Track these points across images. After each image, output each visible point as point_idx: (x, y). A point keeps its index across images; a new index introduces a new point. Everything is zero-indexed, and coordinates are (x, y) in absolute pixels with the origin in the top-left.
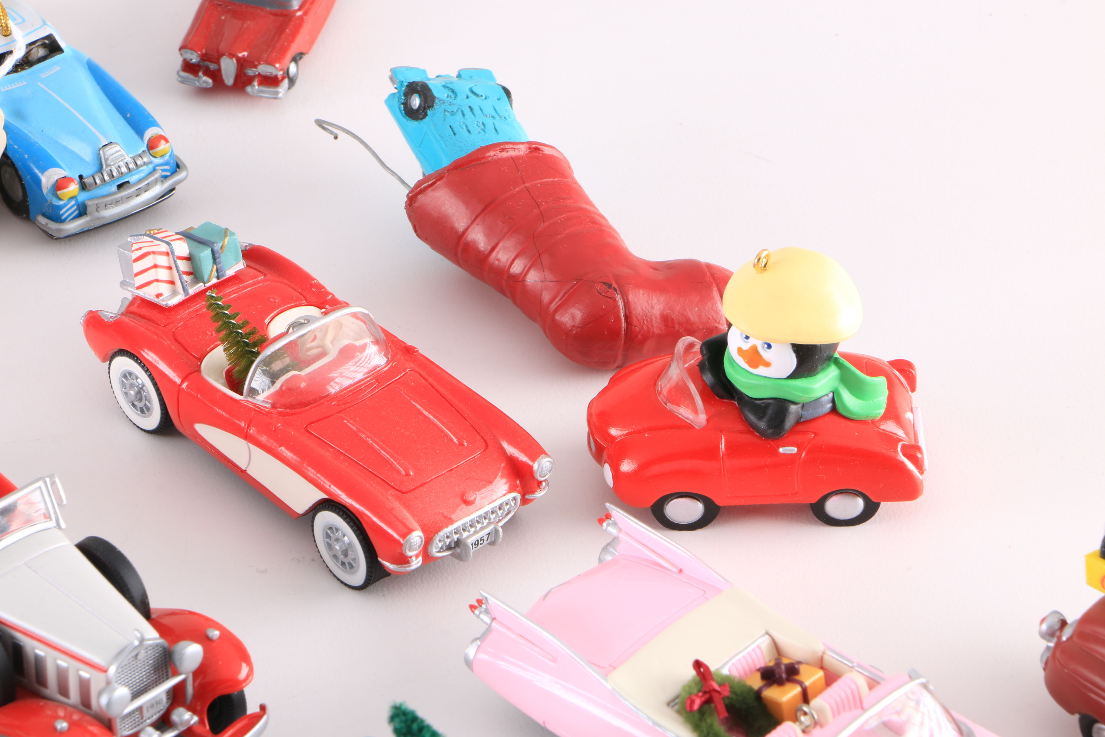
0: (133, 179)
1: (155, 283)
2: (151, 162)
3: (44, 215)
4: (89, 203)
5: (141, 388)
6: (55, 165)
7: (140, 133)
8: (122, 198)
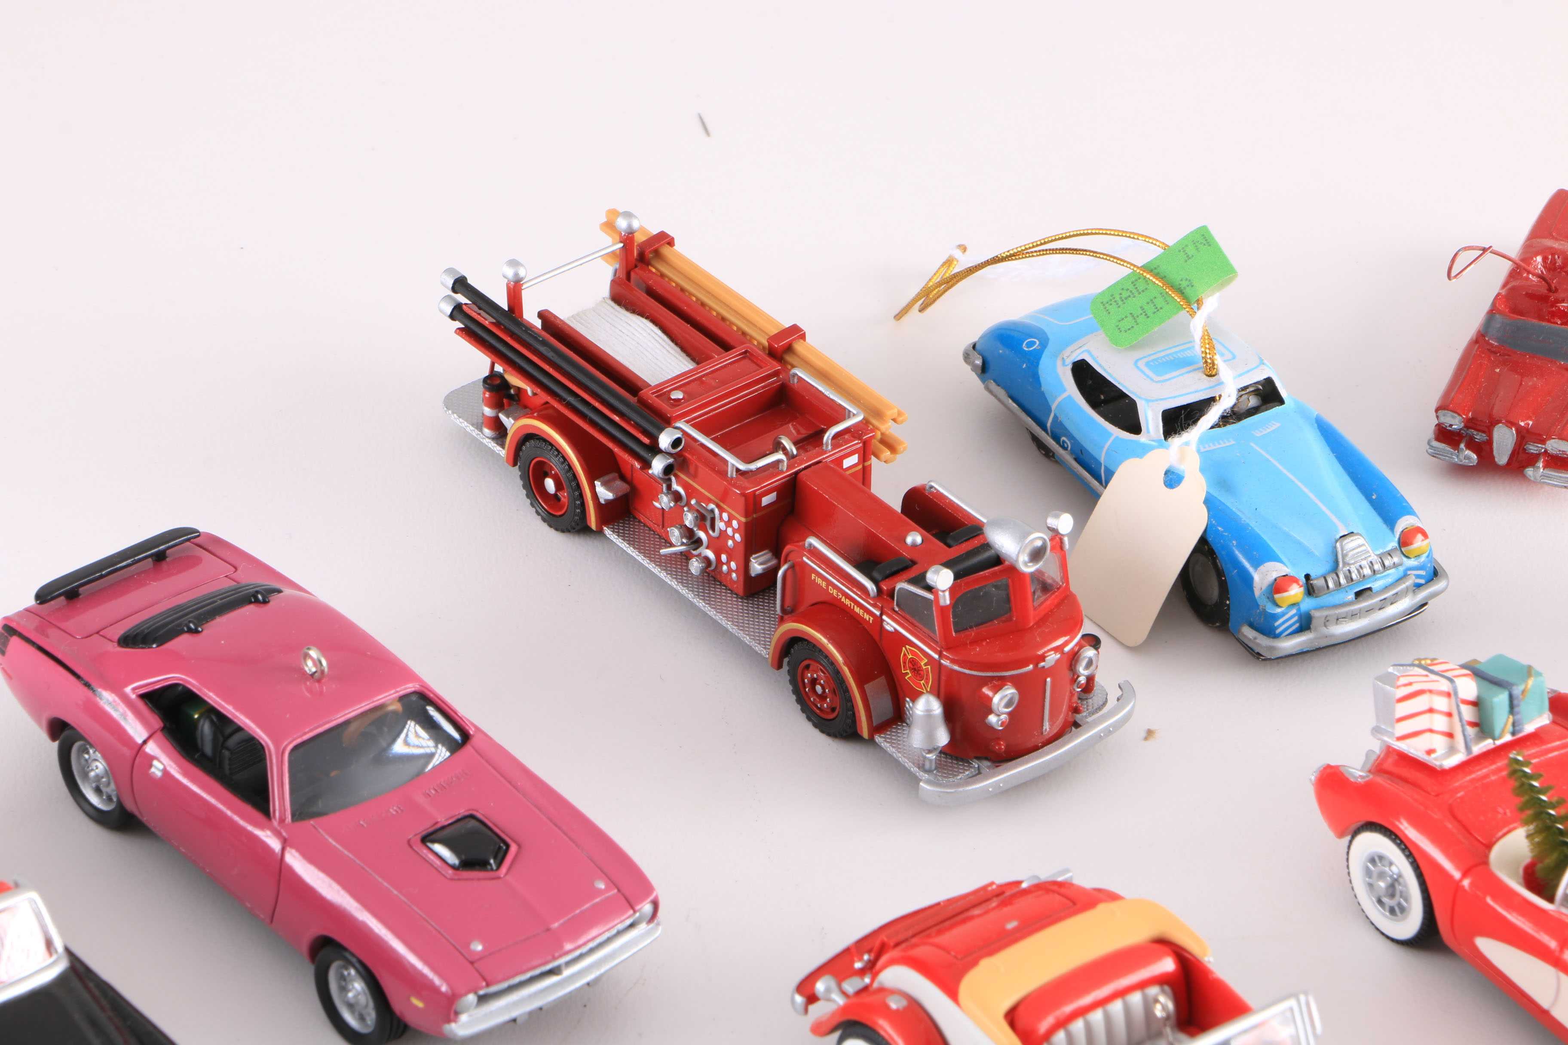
0: (1376, 585)
1: (1428, 735)
2: (1401, 564)
3: (1252, 626)
4: (1316, 614)
5: (1396, 880)
6: (1273, 557)
7: (1390, 522)
8: (1360, 610)
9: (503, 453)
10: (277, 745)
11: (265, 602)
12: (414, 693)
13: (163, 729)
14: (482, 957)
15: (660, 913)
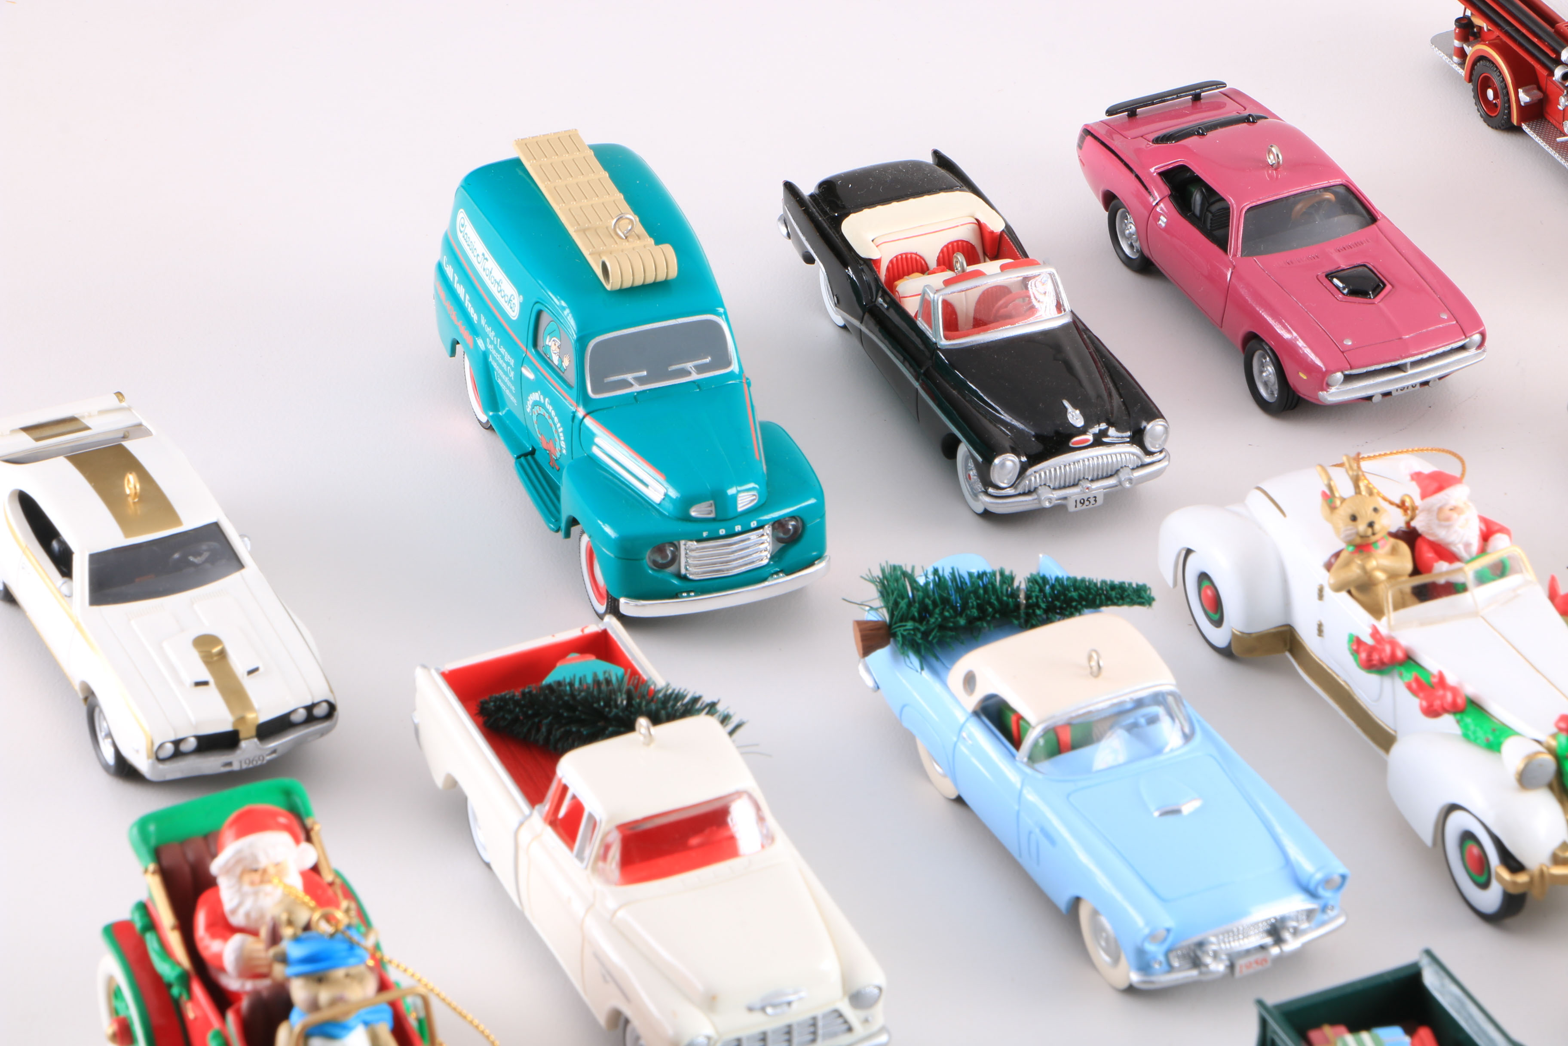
9: (1462, 72)
10: (1238, 206)
11: (1253, 122)
12: (1341, 185)
13: (1170, 196)
14: (1350, 349)
15: (1486, 344)
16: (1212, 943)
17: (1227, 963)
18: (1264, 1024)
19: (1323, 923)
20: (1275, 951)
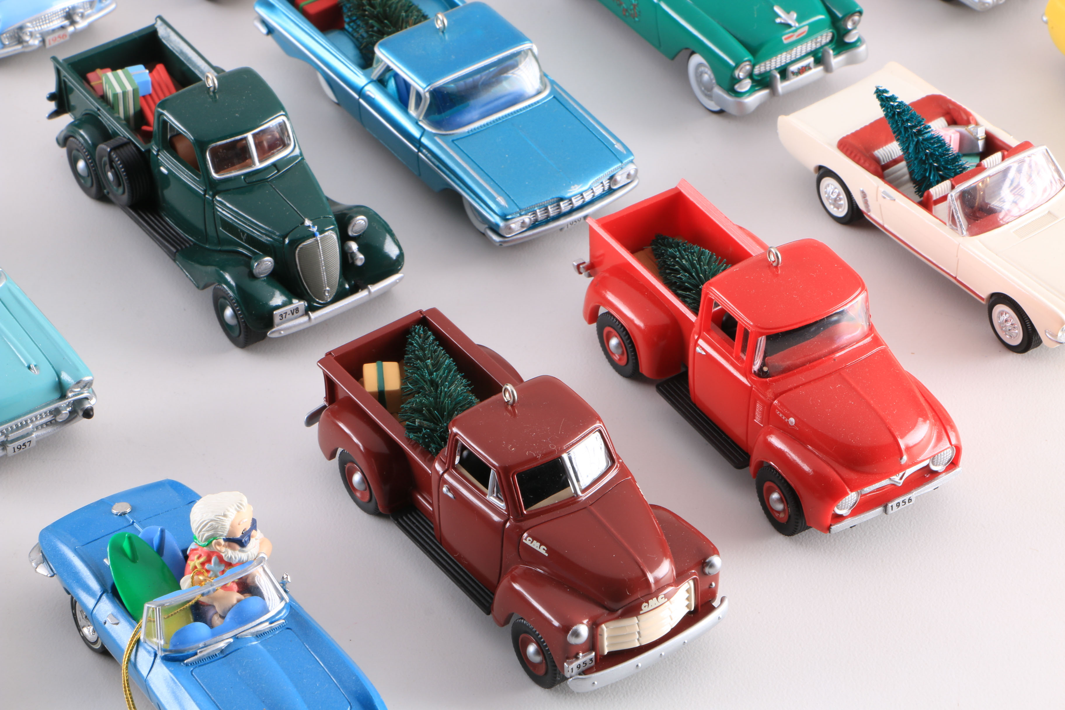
16: (28, 27)
17: (40, 39)
18: (58, 72)
19: (101, 9)
20: (71, 29)
